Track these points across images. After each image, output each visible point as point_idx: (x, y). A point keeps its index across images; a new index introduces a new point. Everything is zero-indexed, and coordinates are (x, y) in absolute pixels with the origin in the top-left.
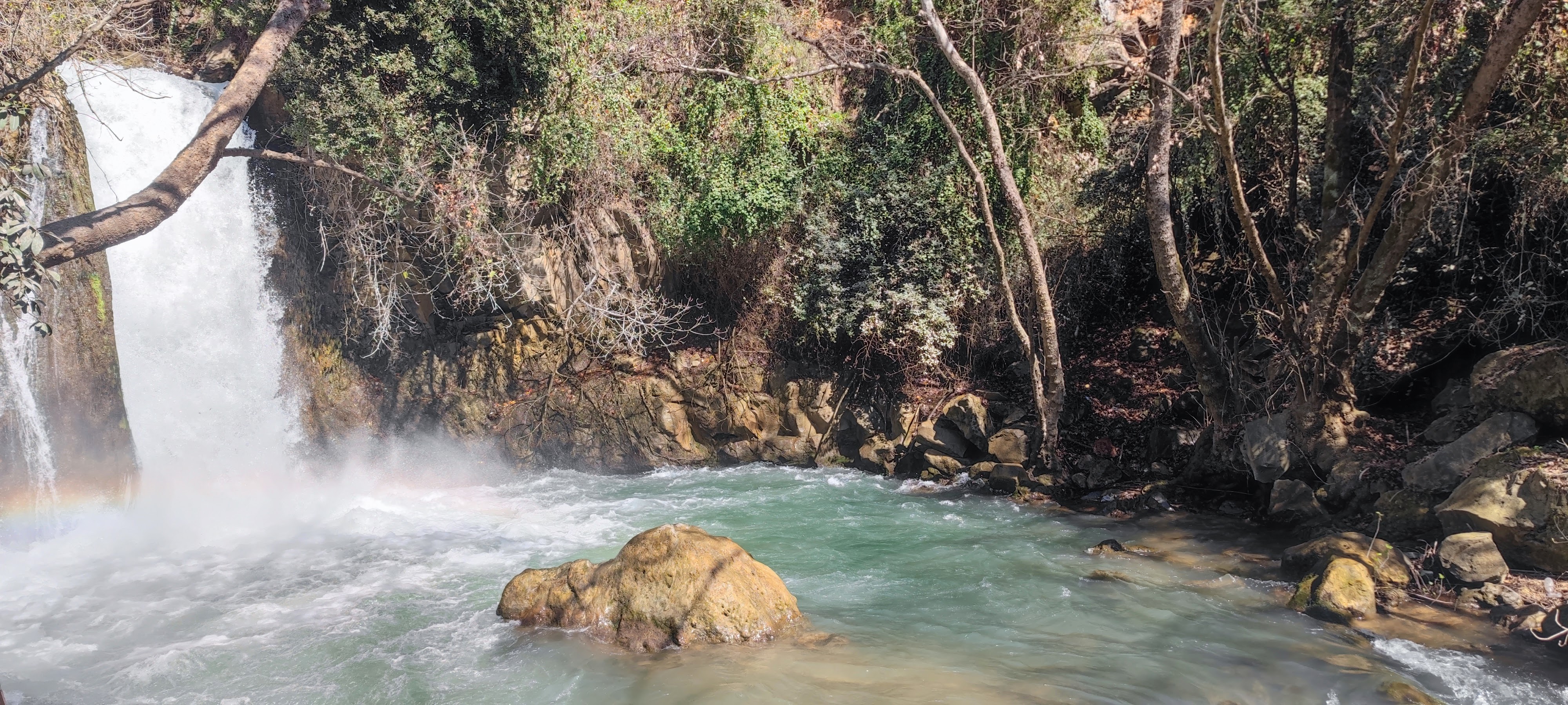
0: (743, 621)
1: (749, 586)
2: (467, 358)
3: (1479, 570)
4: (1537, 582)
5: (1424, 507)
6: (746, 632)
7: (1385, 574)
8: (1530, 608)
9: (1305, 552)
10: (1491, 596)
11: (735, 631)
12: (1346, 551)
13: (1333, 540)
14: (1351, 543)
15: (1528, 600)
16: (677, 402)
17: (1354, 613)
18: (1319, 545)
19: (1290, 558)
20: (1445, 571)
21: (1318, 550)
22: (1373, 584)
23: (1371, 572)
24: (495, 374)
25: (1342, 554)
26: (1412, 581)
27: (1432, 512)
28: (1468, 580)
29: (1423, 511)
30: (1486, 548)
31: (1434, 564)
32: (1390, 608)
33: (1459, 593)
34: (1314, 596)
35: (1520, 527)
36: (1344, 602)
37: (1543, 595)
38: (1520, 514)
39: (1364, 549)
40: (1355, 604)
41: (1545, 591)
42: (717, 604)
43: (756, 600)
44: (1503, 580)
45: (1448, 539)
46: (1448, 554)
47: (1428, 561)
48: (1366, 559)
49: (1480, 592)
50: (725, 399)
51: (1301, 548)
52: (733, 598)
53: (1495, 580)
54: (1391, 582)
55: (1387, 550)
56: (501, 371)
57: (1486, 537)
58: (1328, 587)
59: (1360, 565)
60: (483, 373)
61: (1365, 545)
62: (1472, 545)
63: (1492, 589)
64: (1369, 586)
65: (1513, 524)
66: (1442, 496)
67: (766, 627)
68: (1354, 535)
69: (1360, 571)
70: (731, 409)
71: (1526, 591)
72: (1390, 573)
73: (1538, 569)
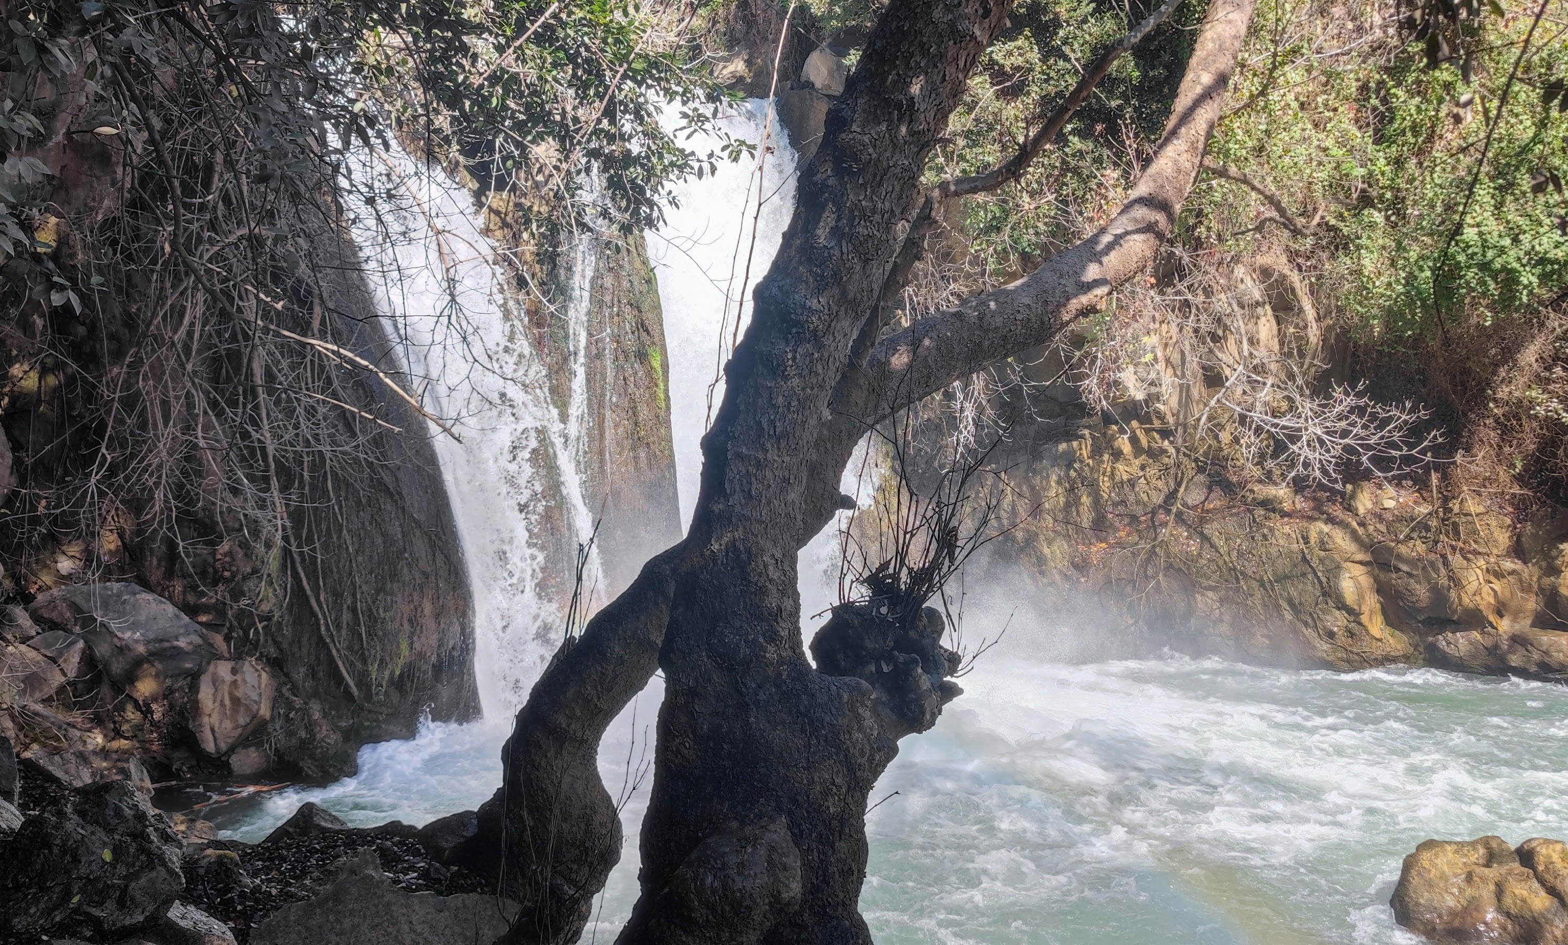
2: (1042, 478)
16: (1361, 563)
24: (1077, 502)
50: (1446, 563)
56: (1085, 500)
60: (1062, 500)
70: (1456, 581)
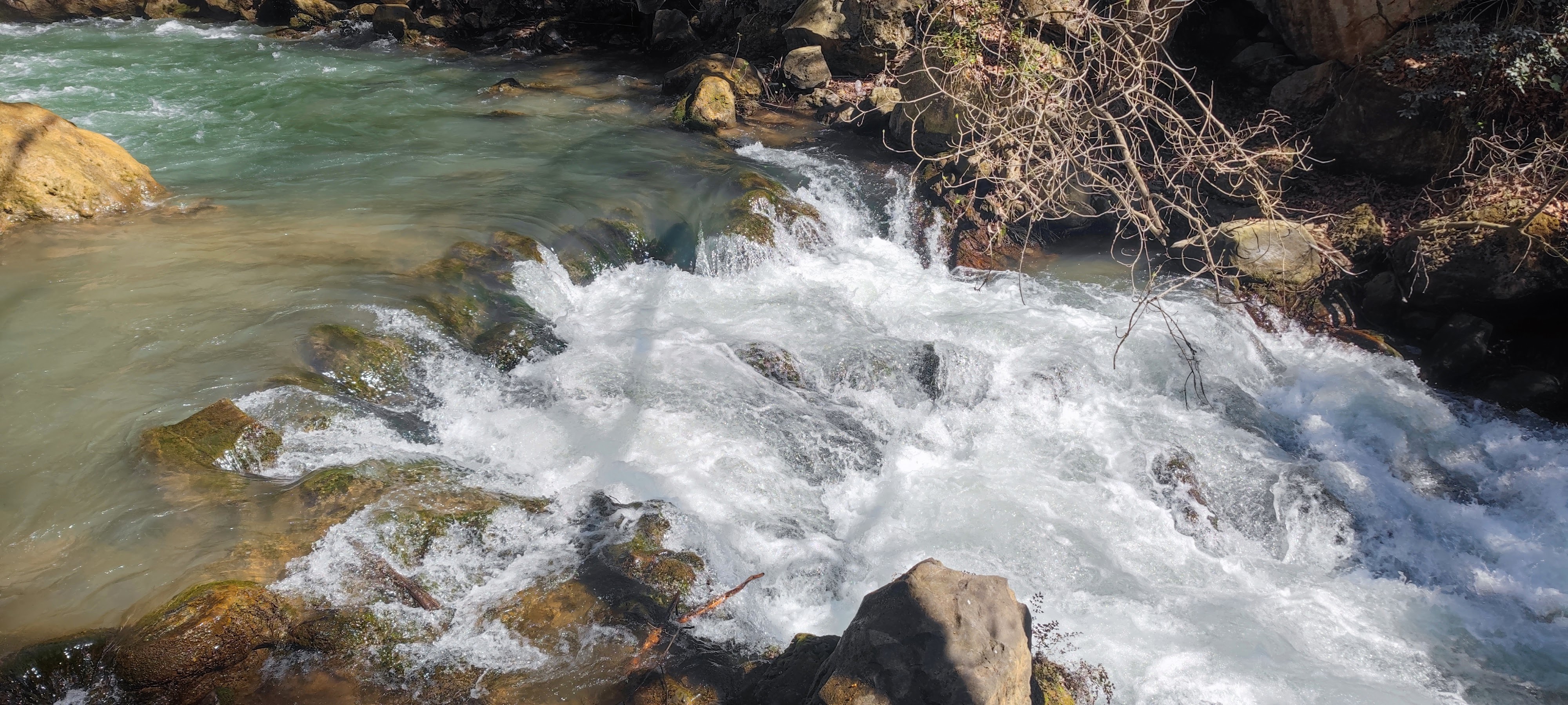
0: (79, 199)
1: (79, 159)
3: (811, 78)
4: (850, 84)
5: (774, 27)
6: (87, 210)
7: (743, 88)
8: (844, 105)
9: (681, 74)
10: (818, 99)
11: (70, 211)
12: (713, 71)
13: (704, 61)
14: (718, 63)
15: (843, 99)
17: (719, 124)
18: (692, 67)
19: (669, 81)
20: (788, 82)
21: (692, 71)
22: (734, 97)
23: (733, 86)
25: (709, 73)
26: (763, 92)
27: (780, 31)
28: (804, 88)
29: (774, 30)
30: (816, 58)
31: (779, 76)
32: (746, 117)
33: (796, 98)
34: (688, 113)
35: (841, 39)
36: (711, 115)
37: (853, 94)
38: (841, 28)
39: (728, 67)
40: (720, 116)
41: (855, 91)
42: (37, 183)
43: (92, 171)
44: (828, 85)
45: (790, 53)
46: (790, 67)
47: (775, 73)
48: (729, 77)
49: (811, 97)
51: (678, 71)
52: (58, 173)
53: (822, 85)
54: (748, 95)
55: (745, 66)
57: (817, 49)
58: (699, 103)
59: (724, 81)
61: (728, 64)
62: (807, 58)
63: (820, 93)
64: (731, 98)
65: (836, 37)
66: (787, 17)
67: (112, 202)
68: (719, 56)
69: (724, 86)
71: (842, 92)
72: (747, 87)
73: (852, 74)
